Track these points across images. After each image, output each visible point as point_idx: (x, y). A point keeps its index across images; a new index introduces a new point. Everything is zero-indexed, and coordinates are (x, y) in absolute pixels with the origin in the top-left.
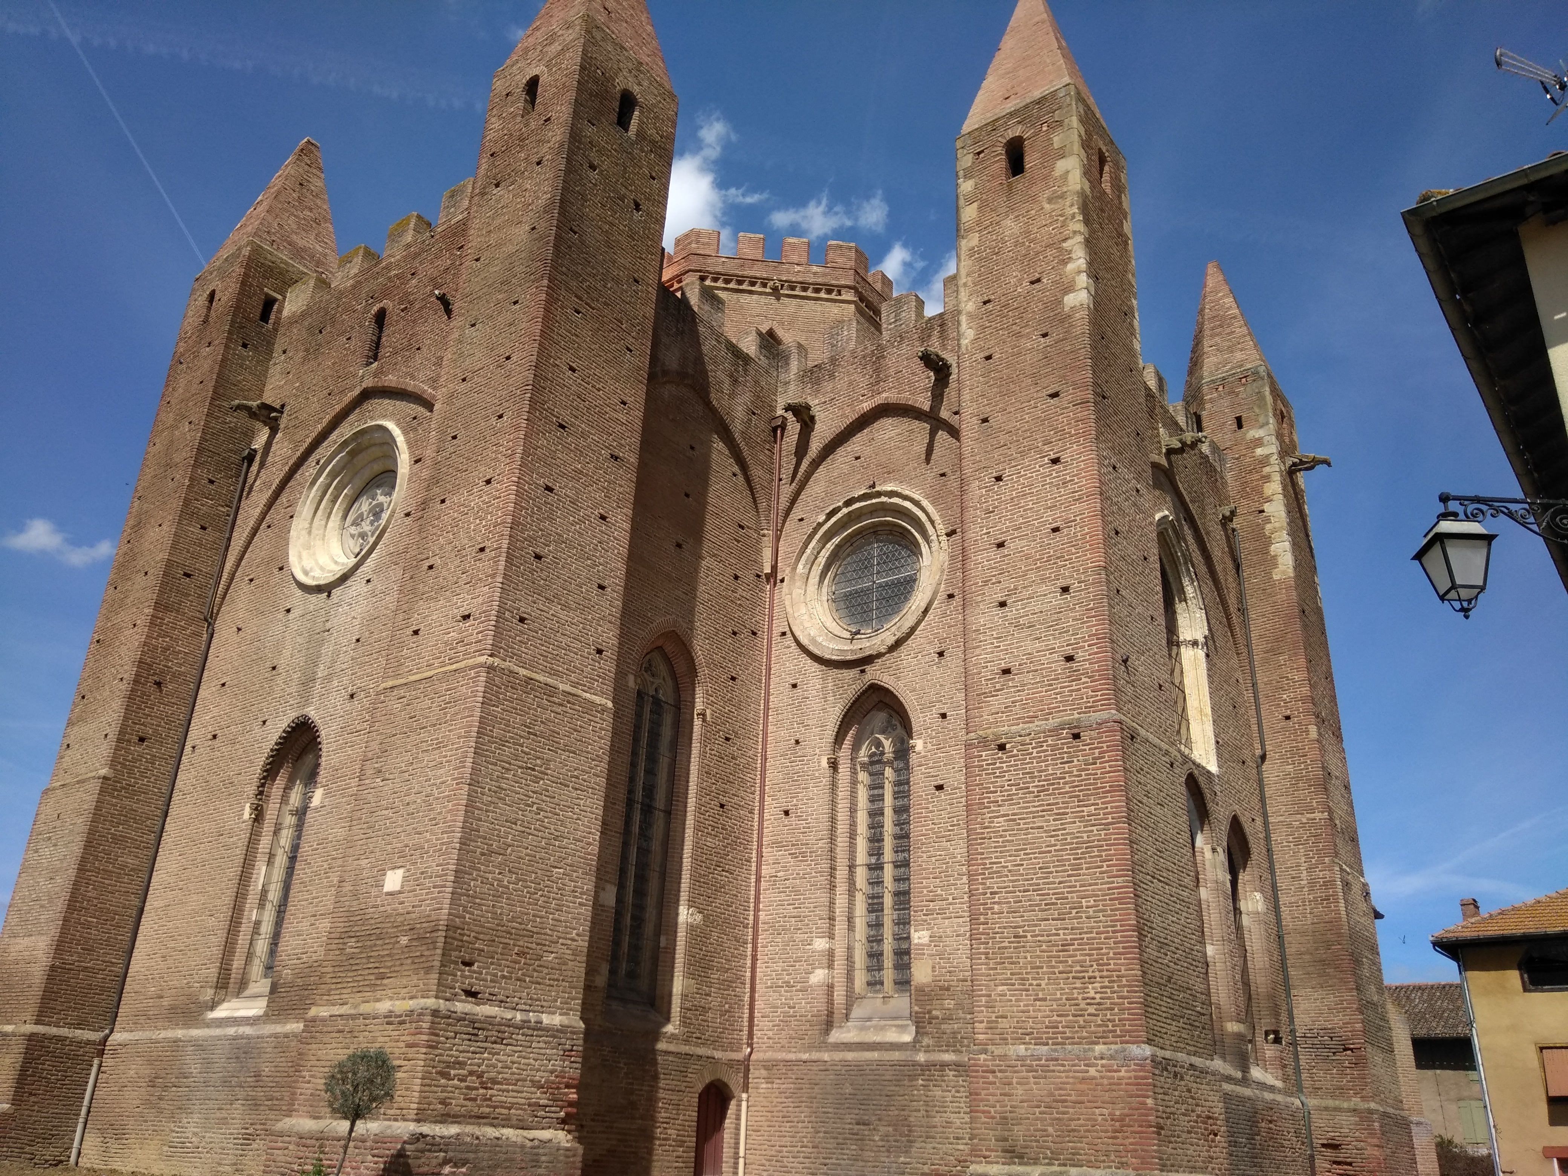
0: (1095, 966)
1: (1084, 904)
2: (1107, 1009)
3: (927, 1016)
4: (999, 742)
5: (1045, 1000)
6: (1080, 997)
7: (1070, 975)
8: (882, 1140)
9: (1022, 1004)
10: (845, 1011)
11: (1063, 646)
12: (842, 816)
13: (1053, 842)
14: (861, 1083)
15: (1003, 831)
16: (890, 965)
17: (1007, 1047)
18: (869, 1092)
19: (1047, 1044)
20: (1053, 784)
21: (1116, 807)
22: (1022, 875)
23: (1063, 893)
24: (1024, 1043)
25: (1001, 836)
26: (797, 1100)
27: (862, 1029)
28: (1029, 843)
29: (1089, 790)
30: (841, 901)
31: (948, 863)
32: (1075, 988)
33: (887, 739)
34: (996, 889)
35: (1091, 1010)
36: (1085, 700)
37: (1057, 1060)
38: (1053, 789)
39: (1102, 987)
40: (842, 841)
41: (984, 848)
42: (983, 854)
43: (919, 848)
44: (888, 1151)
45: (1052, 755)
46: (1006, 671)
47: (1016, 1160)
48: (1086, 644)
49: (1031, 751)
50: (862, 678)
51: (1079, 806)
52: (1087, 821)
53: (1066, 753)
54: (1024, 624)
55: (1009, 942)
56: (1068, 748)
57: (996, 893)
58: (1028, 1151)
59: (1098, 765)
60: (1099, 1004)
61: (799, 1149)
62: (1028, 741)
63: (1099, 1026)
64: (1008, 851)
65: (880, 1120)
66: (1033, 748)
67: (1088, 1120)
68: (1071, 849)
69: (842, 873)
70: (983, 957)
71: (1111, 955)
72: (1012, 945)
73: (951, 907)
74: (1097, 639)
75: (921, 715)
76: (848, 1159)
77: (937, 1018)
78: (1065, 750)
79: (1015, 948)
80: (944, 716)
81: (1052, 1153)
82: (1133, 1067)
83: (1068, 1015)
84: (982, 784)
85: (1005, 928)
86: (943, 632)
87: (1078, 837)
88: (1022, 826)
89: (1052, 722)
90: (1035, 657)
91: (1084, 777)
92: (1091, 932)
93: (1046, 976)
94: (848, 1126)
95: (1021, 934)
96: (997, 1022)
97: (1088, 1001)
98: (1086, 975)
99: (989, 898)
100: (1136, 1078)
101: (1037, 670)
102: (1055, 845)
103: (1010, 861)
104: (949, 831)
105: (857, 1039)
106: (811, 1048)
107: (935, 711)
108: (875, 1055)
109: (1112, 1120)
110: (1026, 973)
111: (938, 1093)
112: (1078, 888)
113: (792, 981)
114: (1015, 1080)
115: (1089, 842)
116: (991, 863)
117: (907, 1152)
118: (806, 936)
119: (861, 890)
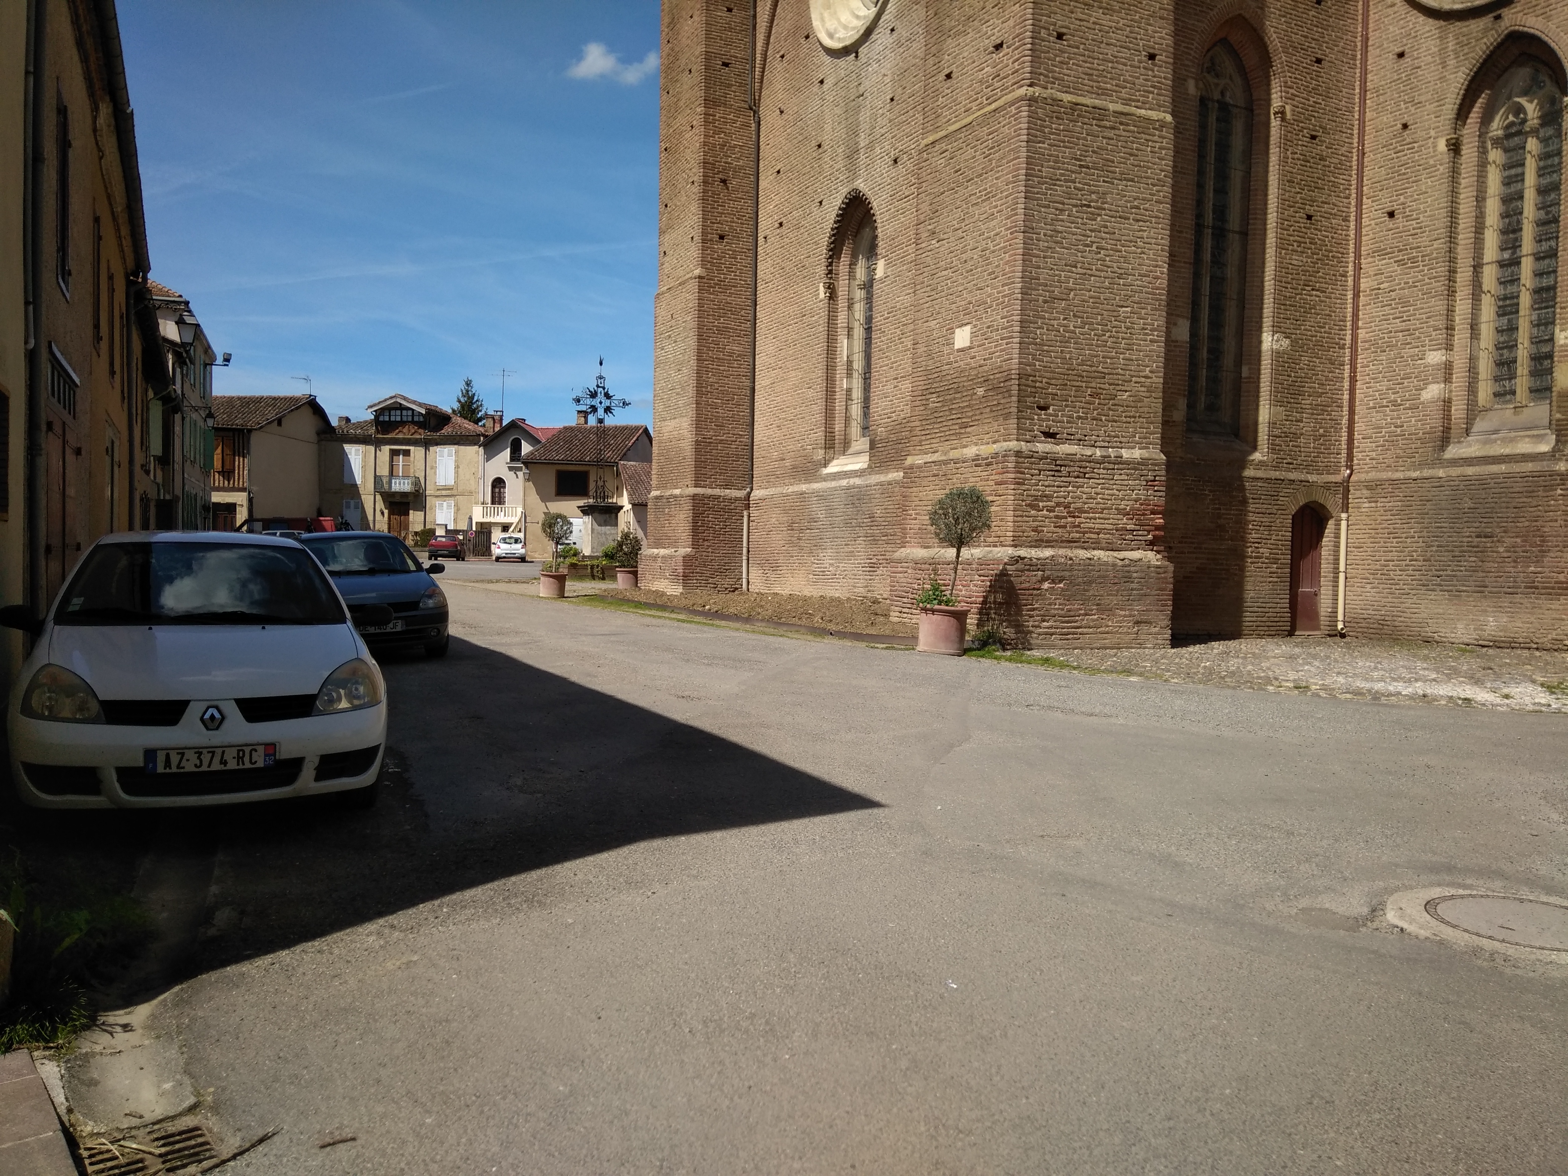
8: (1508, 551)
10: (1465, 426)
12: (1466, 207)
14: (1484, 496)
16: (1526, 372)
18: (1493, 505)
26: (1406, 517)
27: (1485, 443)
30: (1462, 307)
33: (1532, 101)
40: (1465, 237)
44: (1515, 562)
50: (1496, 27)
61: (1407, 562)
65: (1505, 532)
69: (1464, 275)
76: (1466, 570)
94: (1465, 540)
105: (1478, 454)
106: (1421, 466)
108: (1502, 468)
113: (1399, 400)
117: (1538, 562)
118: (1417, 350)
119: (1489, 292)
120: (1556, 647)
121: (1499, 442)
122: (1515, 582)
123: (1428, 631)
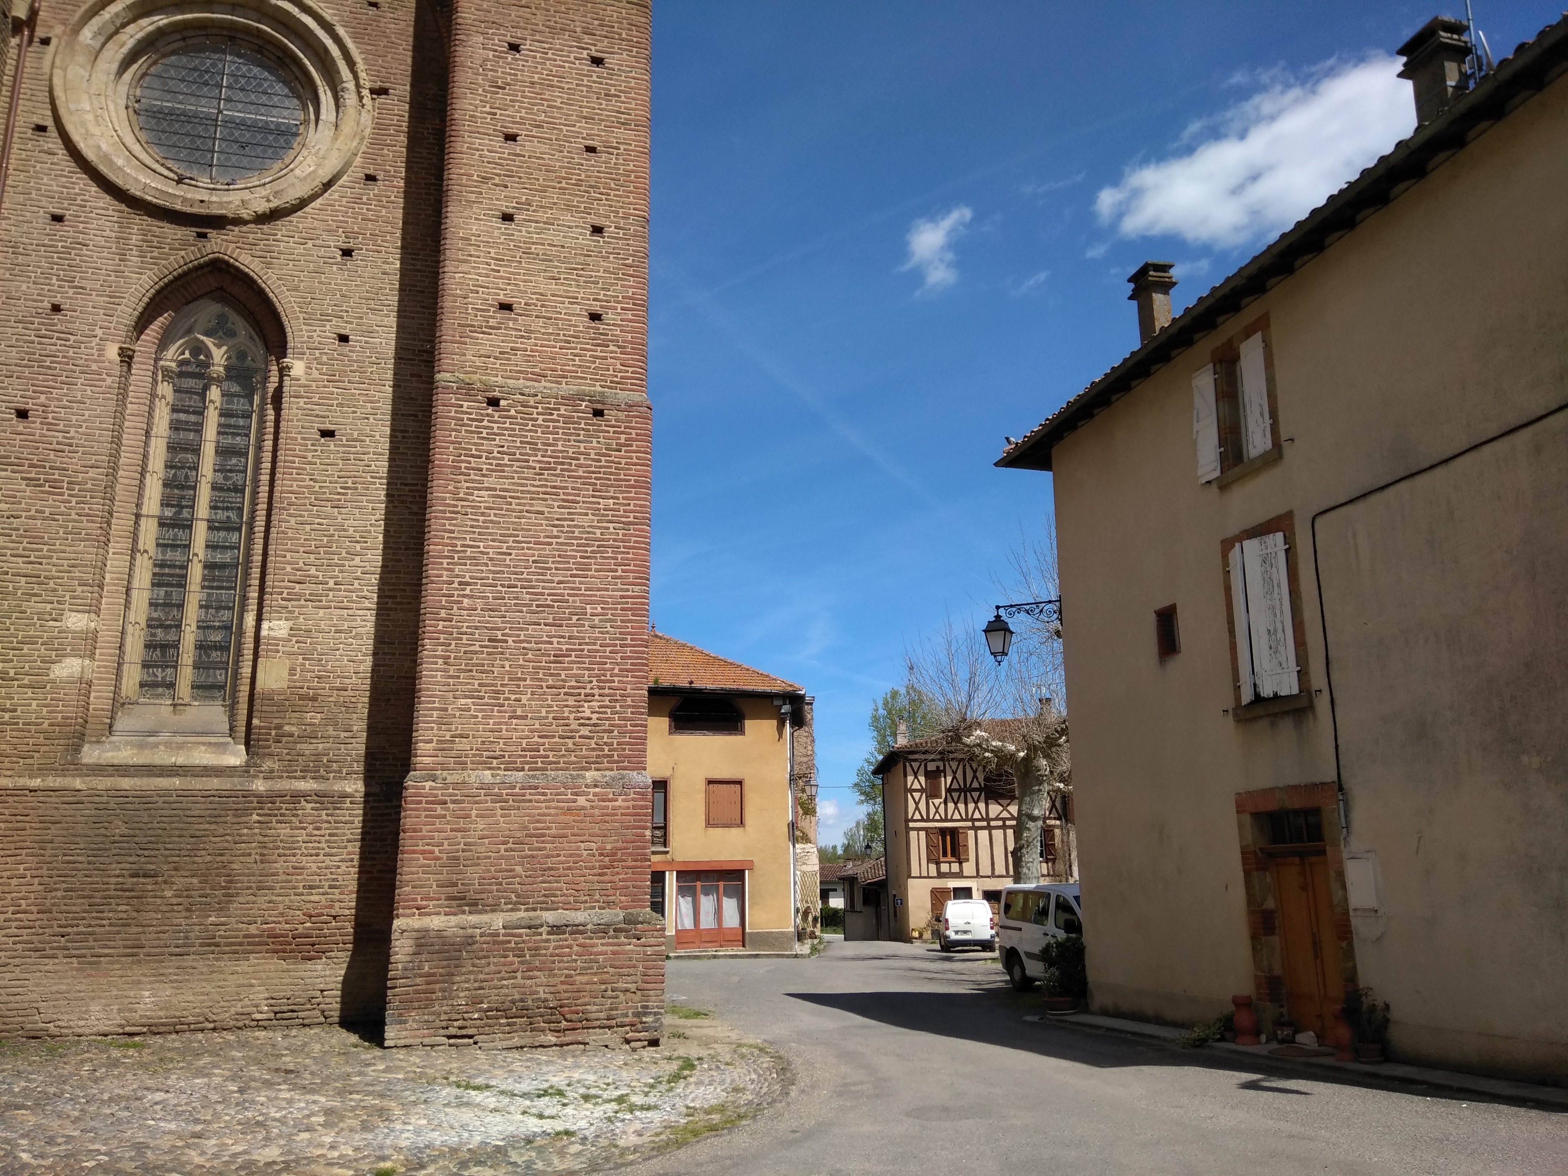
0: (595, 683)
1: (589, 611)
2: (605, 731)
4: (491, 395)
5: (524, 718)
6: (572, 716)
7: (562, 691)
8: (176, 896)
9: (491, 721)
10: (108, 721)
11: (589, 299)
12: (131, 439)
13: (555, 533)
14: (146, 820)
15: (486, 508)
16: (190, 662)
17: (465, 773)
18: (160, 831)
19: (523, 769)
20: (563, 463)
21: (641, 506)
22: (509, 566)
23: (562, 595)
24: (490, 769)
25: (483, 514)
26: (12, 846)
27: (141, 746)
28: (522, 529)
29: (610, 480)
30: (116, 563)
32: (567, 706)
33: (219, 346)
34: (467, 579)
35: (585, 731)
36: (611, 372)
37: (536, 788)
38: (562, 470)
39: (600, 707)
40: (126, 476)
41: (454, 525)
42: (453, 532)
43: (284, 509)
44: (188, 910)
45: (564, 428)
46: (506, 307)
47: (467, 908)
48: (619, 306)
49: (535, 416)
50: (200, 245)
51: (593, 496)
52: (603, 515)
53: (583, 429)
54: (538, 255)
55: (481, 646)
56: (586, 424)
57: (468, 584)
58: (484, 896)
59: (623, 453)
60: (594, 725)
61: (9, 915)
62: (532, 403)
63: (593, 749)
64: (491, 534)
65: (176, 869)
66: (538, 414)
67: (571, 856)
68: (578, 545)
69: (121, 523)
70: (440, 661)
71: (616, 671)
72: (486, 650)
74: (634, 304)
75: (304, 327)
76: (111, 925)
77: (291, 735)
78: (582, 426)
79: (489, 654)
80: (344, 339)
81: (518, 896)
82: (632, 796)
83: (554, 737)
84: (460, 443)
85: (476, 628)
86: (354, 223)
87: (588, 533)
88: (514, 506)
89: (565, 389)
90: (549, 301)
91: (603, 463)
92: (595, 644)
93: (529, 690)
94: (113, 880)
95: (500, 637)
96: (453, 742)
97: (582, 721)
98: (583, 691)
99: (457, 589)
100: (634, 807)
101: (550, 318)
102: (559, 537)
103: (493, 547)
104: (339, 494)
105: (136, 760)
106: (42, 771)
107: (331, 328)
108: (177, 782)
109: (601, 855)
110: (502, 685)
111: (284, 831)
112: (583, 592)
114: (474, 813)
115: (603, 540)
116: (463, 546)
117: (222, 909)
118: (49, 606)
119: (146, 551)
120: (240, 1024)
121: (162, 748)
122: (187, 938)
123: (37, 1022)
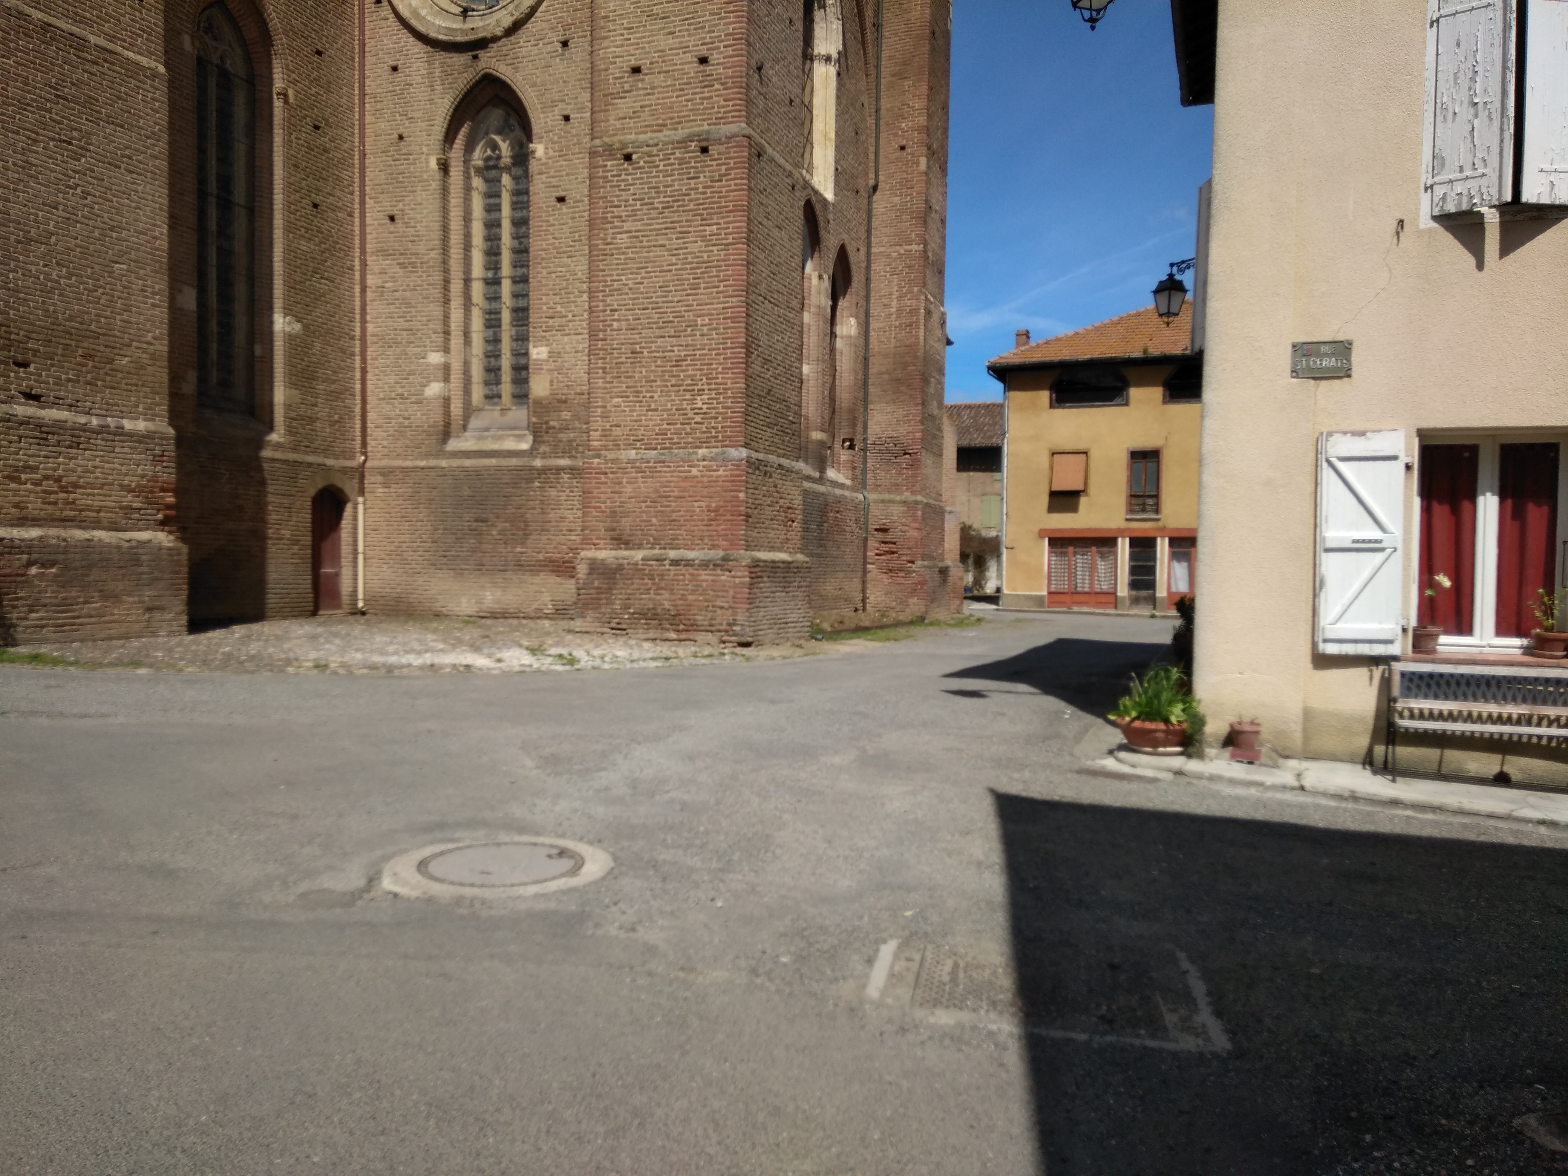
0: (705, 380)
1: (699, 322)
2: (712, 418)
3: (544, 426)
4: (626, 151)
5: (656, 410)
6: (689, 407)
7: (682, 388)
8: (500, 534)
9: (635, 414)
10: (462, 422)
11: (698, 45)
12: (456, 225)
13: (674, 261)
14: (479, 486)
15: (626, 248)
16: (508, 379)
17: (619, 452)
18: (487, 494)
19: (656, 449)
20: (678, 201)
21: (737, 227)
22: (642, 293)
23: (680, 312)
24: (635, 449)
25: (624, 253)
26: (416, 502)
27: (479, 438)
28: (652, 262)
29: (712, 208)
30: (456, 315)
31: (568, 280)
32: (685, 400)
33: (504, 141)
34: (616, 307)
35: (698, 419)
36: (716, 109)
37: (664, 462)
38: (678, 206)
39: (709, 399)
40: (456, 253)
41: (605, 265)
42: (604, 270)
43: (539, 263)
44: (505, 543)
45: (678, 169)
46: (636, 70)
47: (623, 546)
48: (722, 45)
49: (657, 163)
50: (475, 65)
51: (702, 225)
52: (709, 241)
53: (693, 167)
54: (658, 14)
55: (626, 358)
56: (695, 162)
57: (616, 310)
58: (633, 538)
59: (724, 182)
60: (705, 413)
61: (418, 544)
62: (655, 152)
63: (704, 432)
64: (630, 269)
65: (498, 517)
66: (660, 161)
67: (688, 511)
68: (691, 269)
69: (456, 287)
70: (600, 371)
71: (720, 370)
72: (629, 360)
73: (571, 324)
74: (734, 40)
75: (542, 116)
76: (468, 551)
77: (554, 428)
78: (693, 164)
79: (631, 363)
80: (567, 118)
81: (654, 539)
82: (730, 467)
83: (676, 424)
84: (606, 197)
85: (623, 344)
86: (568, 16)
87: (698, 257)
88: (645, 244)
89: (681, 133)
90: (668, 55)
91: (709, 195)
92: (704, 349)
93: (659, 390)
94: (466, 524)
95: (638, 350)
96: (611, 430)
97: (696, 411)
98: (696, 388)
99: (609, 315)
100: (732, 476)
101: (669, 71)
102: (676, 264)
103: (631, 279)
104: (571, 246)
105: (474, 448)
106: (427, 456)
107: (558, 112)
108: (493, 462)
109: (708, 511)
110: (641, 387)
111: (553, 493)
112: (695, 307)
113: (406, 394)
114: (625, 480)
115: (709, 262)
116: (612, 281)
117: (523, 544)
118: (419, 349)
119: (477, 305)
120: (538, 615)
121: (490, 439)
122: (506, 561)
123: (437, 606)
